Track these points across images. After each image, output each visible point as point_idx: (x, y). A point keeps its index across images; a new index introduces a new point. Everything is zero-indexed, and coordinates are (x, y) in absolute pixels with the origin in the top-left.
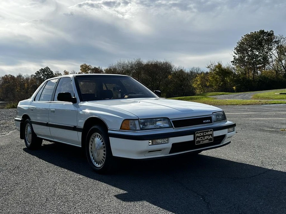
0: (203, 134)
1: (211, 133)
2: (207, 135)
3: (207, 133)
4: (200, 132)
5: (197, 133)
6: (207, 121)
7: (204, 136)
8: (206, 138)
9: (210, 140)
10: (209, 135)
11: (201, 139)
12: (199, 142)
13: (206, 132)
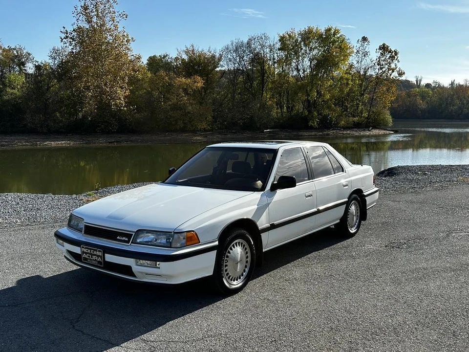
0: (90, 251)
1: (100, 254)
2: (95, 255)
3: (95, 253)
4: (86, 248)
5: (83, 247)
6: (124, 238)
7: (92, 255)
8: (94, 257)
9: (99, 262)
10: (98, 256)
11: (88, 256)
12: (85, 259)
13: (94, 250)
